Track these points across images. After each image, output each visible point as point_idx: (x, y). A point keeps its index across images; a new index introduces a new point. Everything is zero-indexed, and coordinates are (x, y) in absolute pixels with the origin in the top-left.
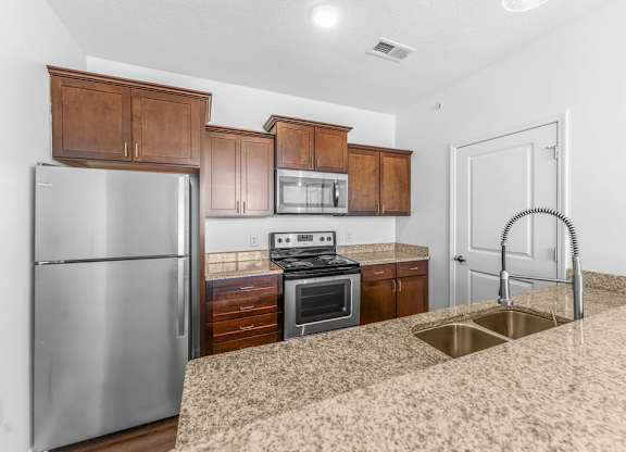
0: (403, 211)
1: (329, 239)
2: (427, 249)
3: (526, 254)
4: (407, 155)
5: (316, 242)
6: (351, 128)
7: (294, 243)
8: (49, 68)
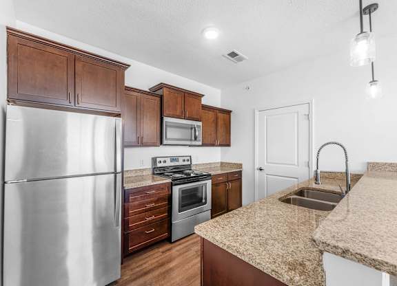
0: (227, 143)
1: (188, 160)
2: (241, 165)
3: (294, 165)
4: (229, 112)
5: (181, 163)
6: (203, 95)
7: (169, 163)
8: (8, 28)
